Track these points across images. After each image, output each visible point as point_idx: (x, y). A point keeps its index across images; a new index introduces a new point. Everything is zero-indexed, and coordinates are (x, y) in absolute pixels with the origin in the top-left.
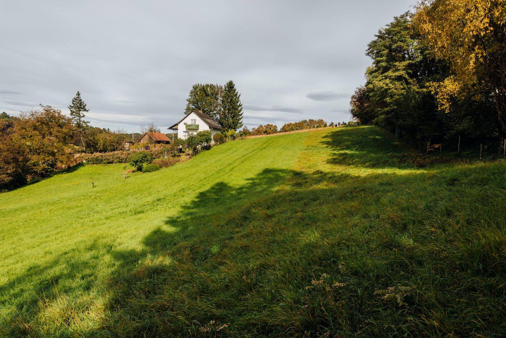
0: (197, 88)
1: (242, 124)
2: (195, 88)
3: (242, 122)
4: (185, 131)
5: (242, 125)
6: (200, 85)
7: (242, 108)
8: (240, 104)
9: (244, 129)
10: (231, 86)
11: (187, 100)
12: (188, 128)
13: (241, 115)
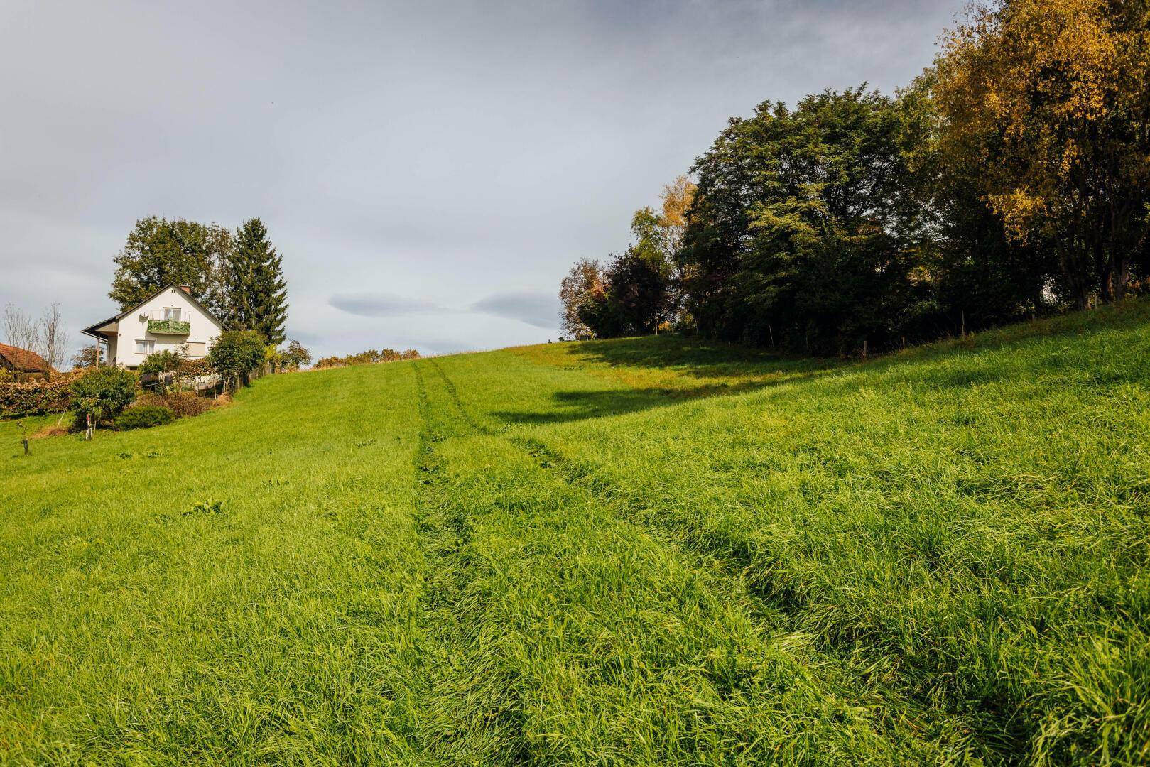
0: (150, 227)
1: (283, 333)
2: (145, 227)
3: (283, 330)
4: (143, 338)
5: (284, 338)
6: (160, 220)
7: (285, 293)
8: (280, 281)
9: (292, 349)
10: (254, 232)
11: (116, 261)
12: (155, 330)
13: (283, 310)
